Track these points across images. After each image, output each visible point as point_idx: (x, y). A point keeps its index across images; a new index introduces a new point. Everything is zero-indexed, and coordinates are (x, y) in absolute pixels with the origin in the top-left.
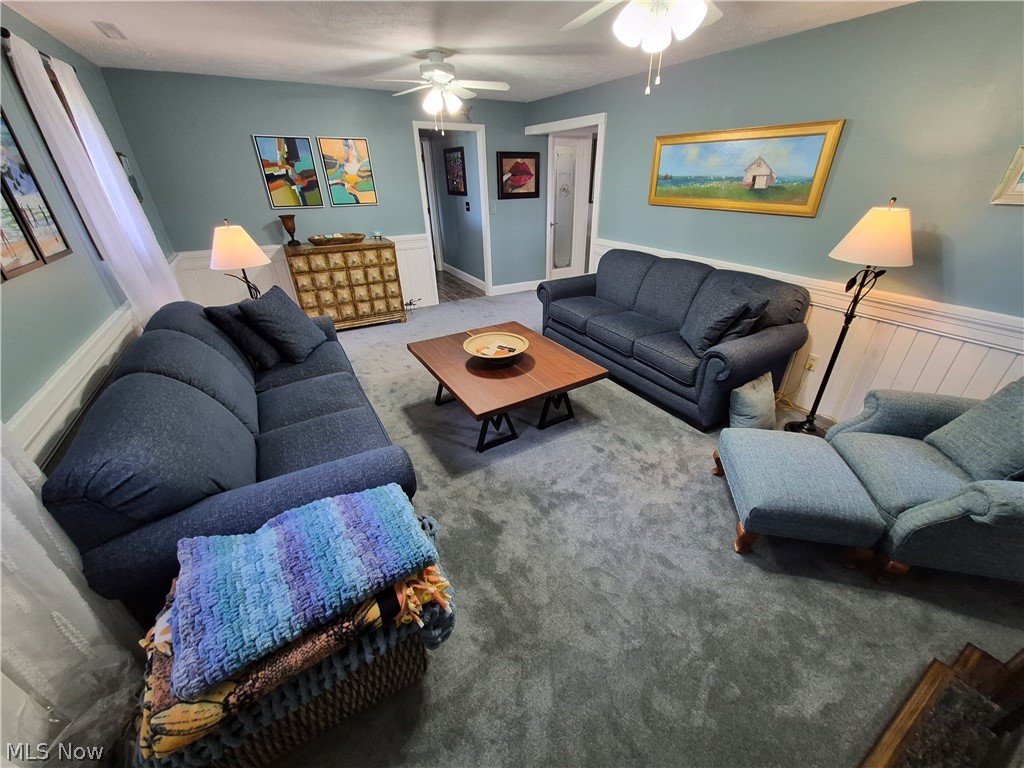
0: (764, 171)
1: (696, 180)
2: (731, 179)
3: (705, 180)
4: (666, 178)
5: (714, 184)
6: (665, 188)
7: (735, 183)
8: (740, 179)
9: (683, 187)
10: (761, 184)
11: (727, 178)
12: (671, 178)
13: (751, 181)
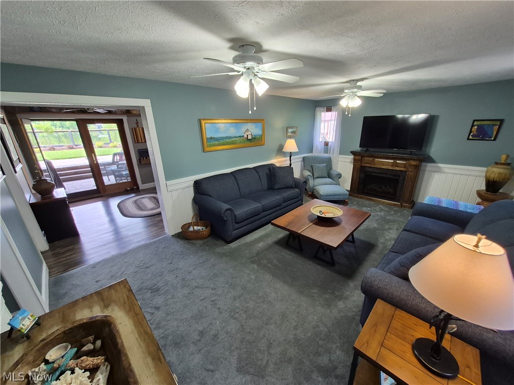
0: (250, 133)
1: (227, 138)
2: (240, 137)
3: (231, 138)
4: (211, 138)
5: (234, 139)
6: (212, 143)
7: (242, 138)
8: (243, 136)
9: (221, 141)
10: (250, 137)
11: (239, 137)
12: (214, 138)
13: (246, 137)
